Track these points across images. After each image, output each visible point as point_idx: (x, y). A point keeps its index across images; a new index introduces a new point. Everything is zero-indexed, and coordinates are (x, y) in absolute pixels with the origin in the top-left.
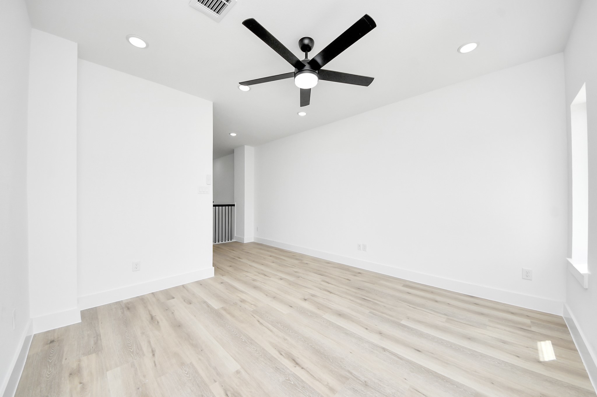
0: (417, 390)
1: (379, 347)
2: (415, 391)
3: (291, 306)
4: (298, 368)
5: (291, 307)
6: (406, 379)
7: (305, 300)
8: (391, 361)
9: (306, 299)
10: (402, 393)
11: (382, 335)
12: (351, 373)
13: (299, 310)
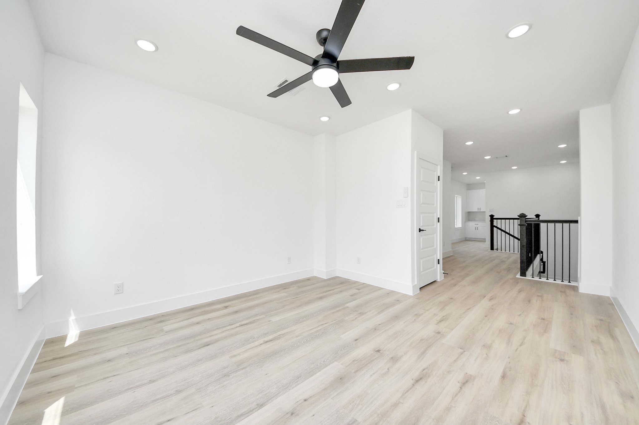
0: (196, 409)
1: (266, 402)
2: (196, 408)
6: (212, 407)
8: (241, 405)
10: (202, 396)
11: (289, 415)
12: (242, 369)
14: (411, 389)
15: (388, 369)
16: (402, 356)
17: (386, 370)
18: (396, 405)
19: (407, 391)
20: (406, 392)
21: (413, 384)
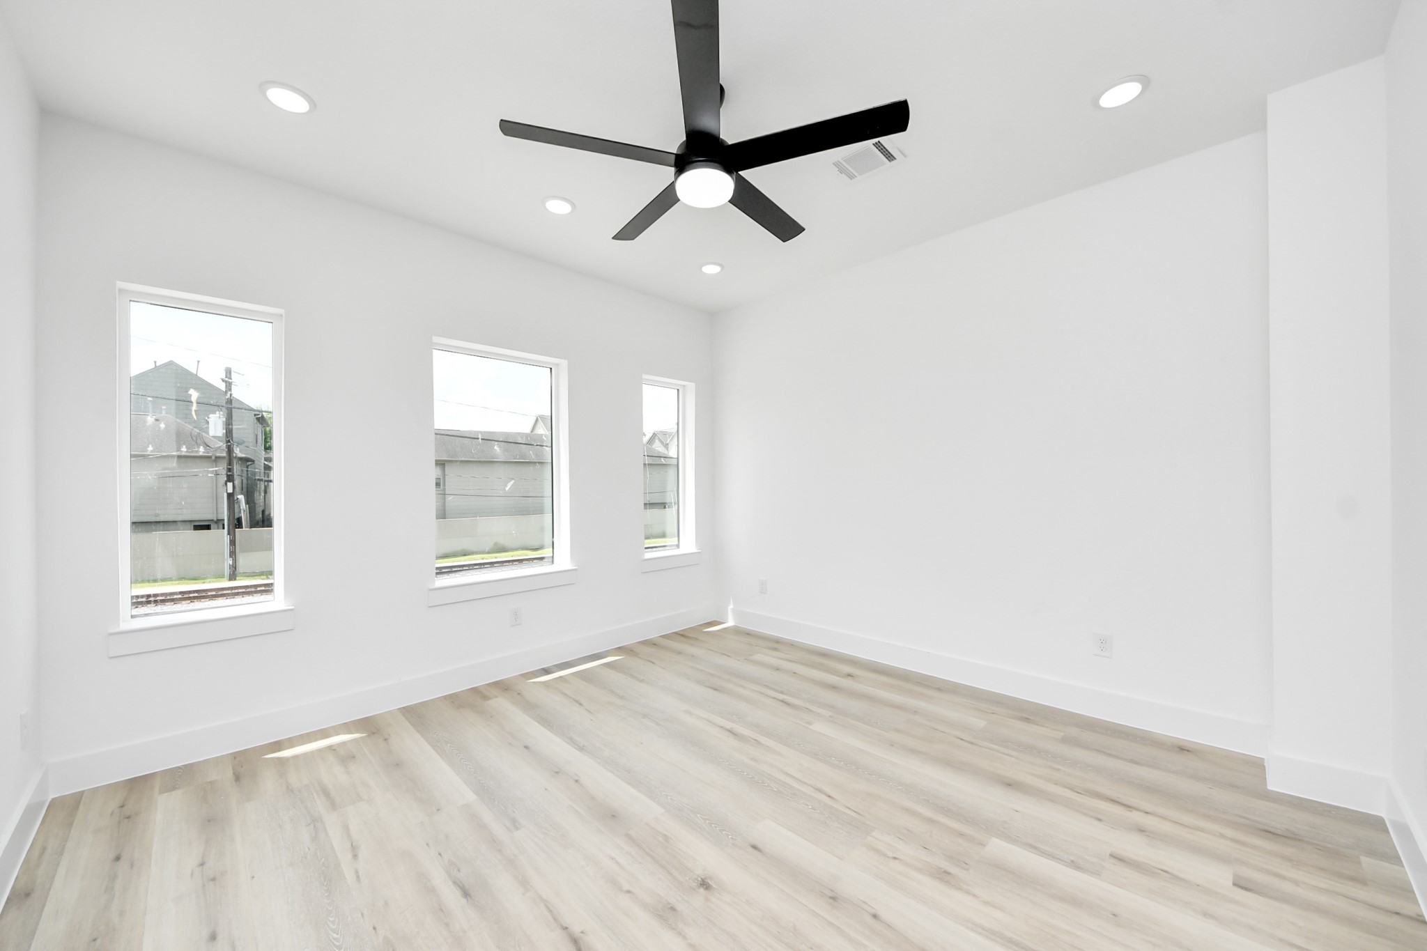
3: (755, 852)
4: (729, 727)
5: (754, 847)
7: (705, 884)
9: (702, 890)
13: (728, 835)
14: (555, 919)
15: (629, 892)
16: (680, 934)
17: (626, 887)
18: (524, 883)
19: (550, 911)
20: (548, 908)
21: (566, 928)
